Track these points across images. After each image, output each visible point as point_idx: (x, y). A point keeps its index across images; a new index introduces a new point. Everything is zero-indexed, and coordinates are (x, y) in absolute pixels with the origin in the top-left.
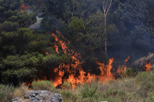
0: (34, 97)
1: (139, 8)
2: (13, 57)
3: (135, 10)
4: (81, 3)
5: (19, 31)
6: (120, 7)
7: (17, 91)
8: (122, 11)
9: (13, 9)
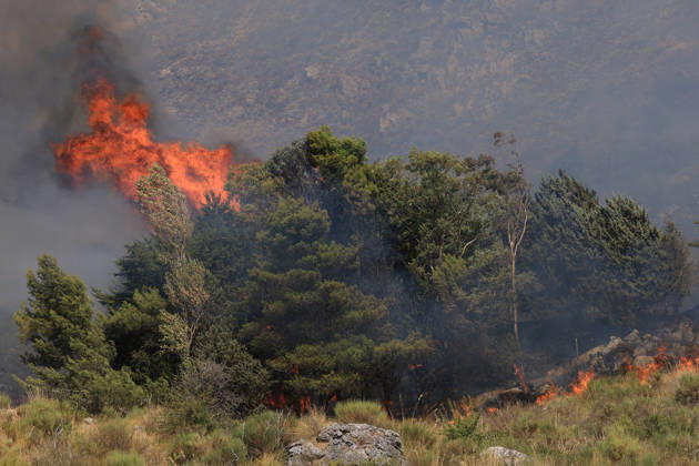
0: (339, 437)
1: (589, 238)
2: (311, 348)
3: (581, 240)
4: (459, 225)
5: (322, 287)
6: (545, 235)
7: (303, 425)
8: (551, 243)
9: (310, 240)
